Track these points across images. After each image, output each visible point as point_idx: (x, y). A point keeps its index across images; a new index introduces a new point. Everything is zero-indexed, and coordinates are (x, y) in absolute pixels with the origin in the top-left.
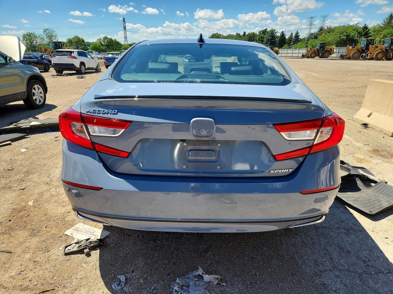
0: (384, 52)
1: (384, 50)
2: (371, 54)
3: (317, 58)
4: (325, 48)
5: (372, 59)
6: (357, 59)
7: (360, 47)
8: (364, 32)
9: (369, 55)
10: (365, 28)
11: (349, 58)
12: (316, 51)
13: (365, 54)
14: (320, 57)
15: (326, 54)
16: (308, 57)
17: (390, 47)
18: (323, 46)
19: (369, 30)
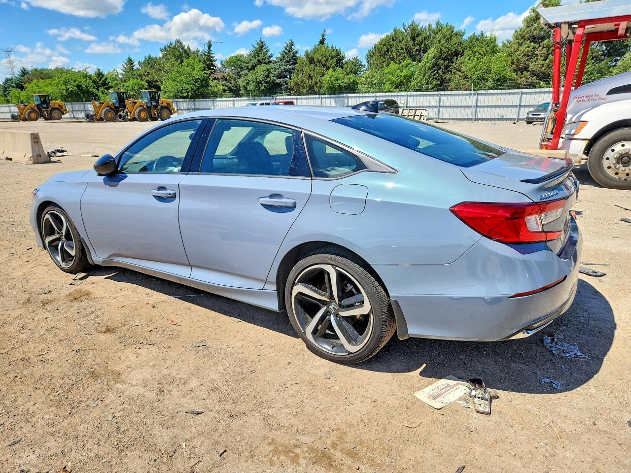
0: (145, 109)
1: (145, 107)
2: (131, 113)
3: (41, 119)
4: (49, 103)
5: (134, 119)
6: (113, 120)
7: (110, 103)
8: (100, 80)
9: (129, 114)
10: (100, 74)
11: (101, 120)
12: (36, 109)
13: (124, 112)
14: (47, 119)
15: (56, 114)
16: (25, 120)
17: (151, 103)
18: (45, 100)
19: (106, 79)
